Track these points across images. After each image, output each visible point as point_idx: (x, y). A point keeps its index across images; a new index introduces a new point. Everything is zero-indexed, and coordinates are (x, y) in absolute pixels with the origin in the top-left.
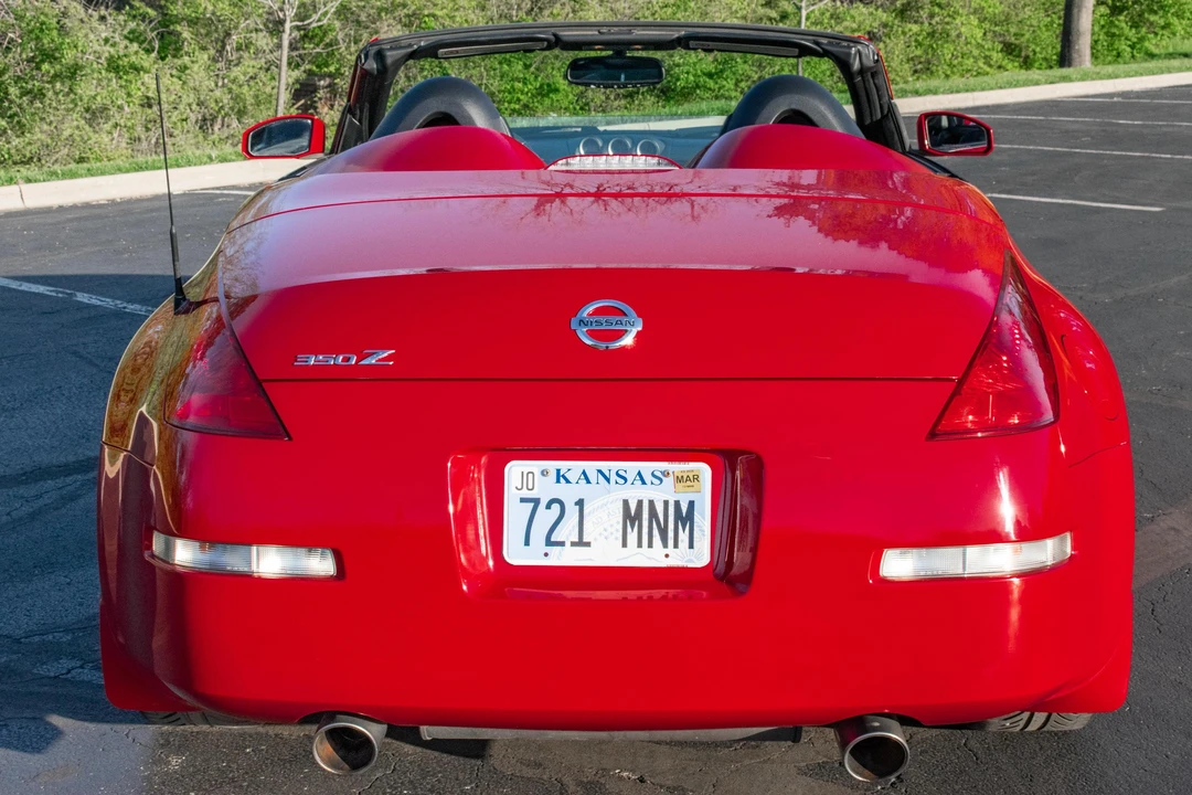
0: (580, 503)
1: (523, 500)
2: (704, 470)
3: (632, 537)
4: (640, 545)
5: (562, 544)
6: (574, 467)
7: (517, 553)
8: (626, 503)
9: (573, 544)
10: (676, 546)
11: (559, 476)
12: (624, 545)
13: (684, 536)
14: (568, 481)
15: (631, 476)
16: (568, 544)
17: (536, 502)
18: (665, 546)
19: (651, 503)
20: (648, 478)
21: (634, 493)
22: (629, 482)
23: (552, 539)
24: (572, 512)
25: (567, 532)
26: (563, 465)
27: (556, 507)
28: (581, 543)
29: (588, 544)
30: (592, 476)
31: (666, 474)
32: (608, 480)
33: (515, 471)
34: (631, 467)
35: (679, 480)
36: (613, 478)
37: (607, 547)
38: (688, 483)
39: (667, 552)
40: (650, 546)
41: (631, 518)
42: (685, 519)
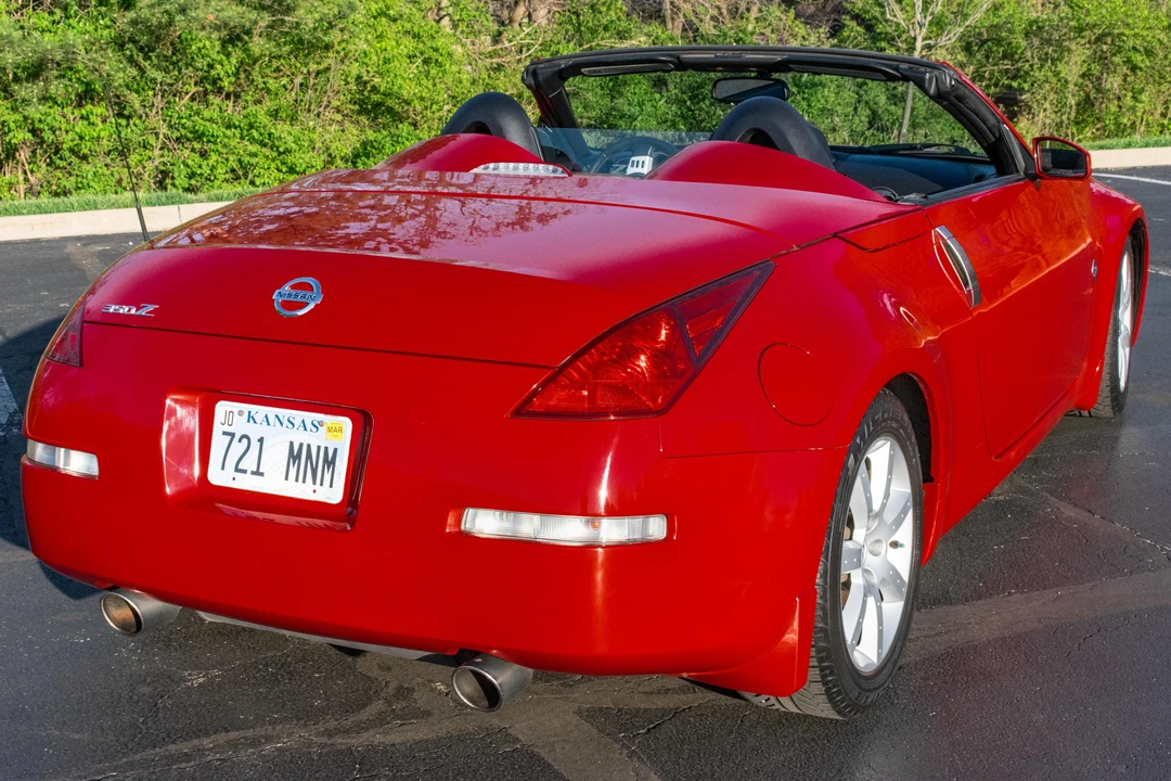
0: (261, 440)
1: (225, 433)
2: (345, 424)
3: (293, 472)
4: (297, 480)
5: (245, 471)
6: (260, 411)
7: (218, 476)
8: (292, 443)
9: (253, 473)
10: (322, 484)
11: (250, 417)
12: (287, 478)
13: (327, 477)
14: (255, 422)
15: (297, 422)
16: (249, 472)
17: (233, 435)
18: (314, 484)
19: (309, 446)
20: (309, 426)
21: (300, 437)
22: (296, 427)
23: (240, 467)
24: (255, 445)
25: (249, 463)
26: (253, 408)
27: (245, 441)
28: (257, 473)
29: (262, 474)
30: (272, 419)
31: (321, 423)
32: (282, 424)
33: (222, 408)
34: (298, 415)
35: (330, 430)
36: (286, 422)
37: (276, 481)
38: (335, 433)
39: (314, 487)
40: (304, 481)
41: (294, 456)
42: (330, 463)
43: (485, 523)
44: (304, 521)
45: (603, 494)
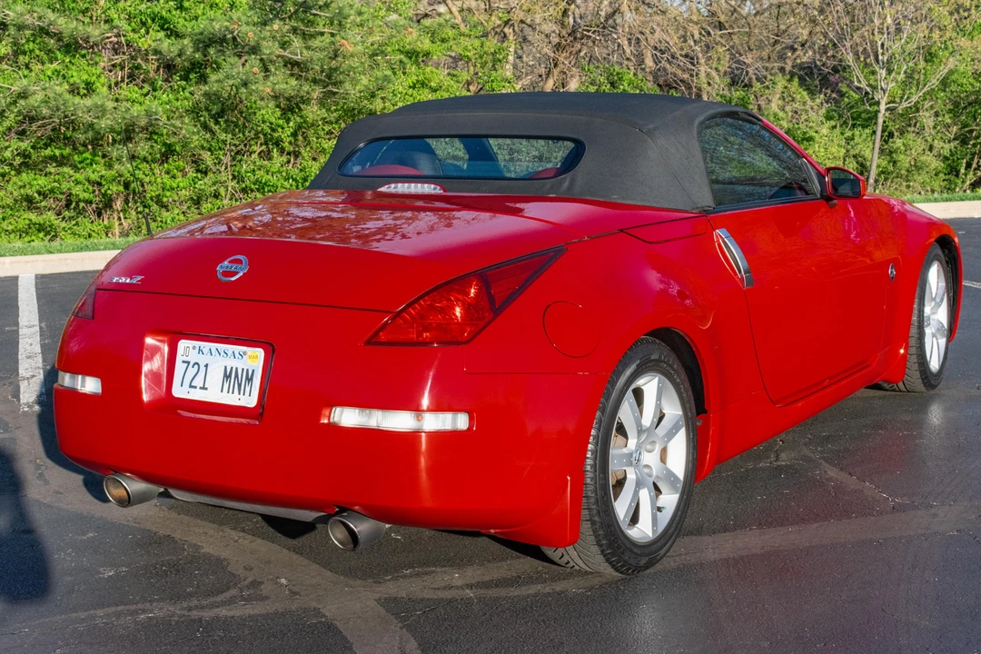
0: (206, 366)
1: (184, 362)
2: (259, 353)
3: (226, 386)
4: (228, 392)
5: (195, 387)
6: (206, 346)
7: (179, 391)
8: (226, 367)
9: (201, 388)
10: (244, 394)
11: (200, 350)
12: (222, 391)
13: (248, 389)
14: (203, 353)
15: (230, 353)
16: (198, 388)
17: (188, 363)
18: (239, 394)
19: (237, 369)
20: (237, 355)
21: (232, 363)
22: (229, 356)
23: (192, 385)
24: (202, 371)
25: (198, 382)
26: (202, 344)
27: (196, 366)
28: (204, 388)
29: (206, 389)
30: (214, 351)
31: (245, 353)
32: (220, 354)
33: (182, 345)
34: (230, 348)
35: (250, 357)
36: (222, 353)
37: (215, 393)
38: (254, 359)
39: (239, 397)
40: (233, 393)
41: (227, 376)
42: (250, 380)
43: (348, 417)
44: (233, 420)
45: (425, 402)
